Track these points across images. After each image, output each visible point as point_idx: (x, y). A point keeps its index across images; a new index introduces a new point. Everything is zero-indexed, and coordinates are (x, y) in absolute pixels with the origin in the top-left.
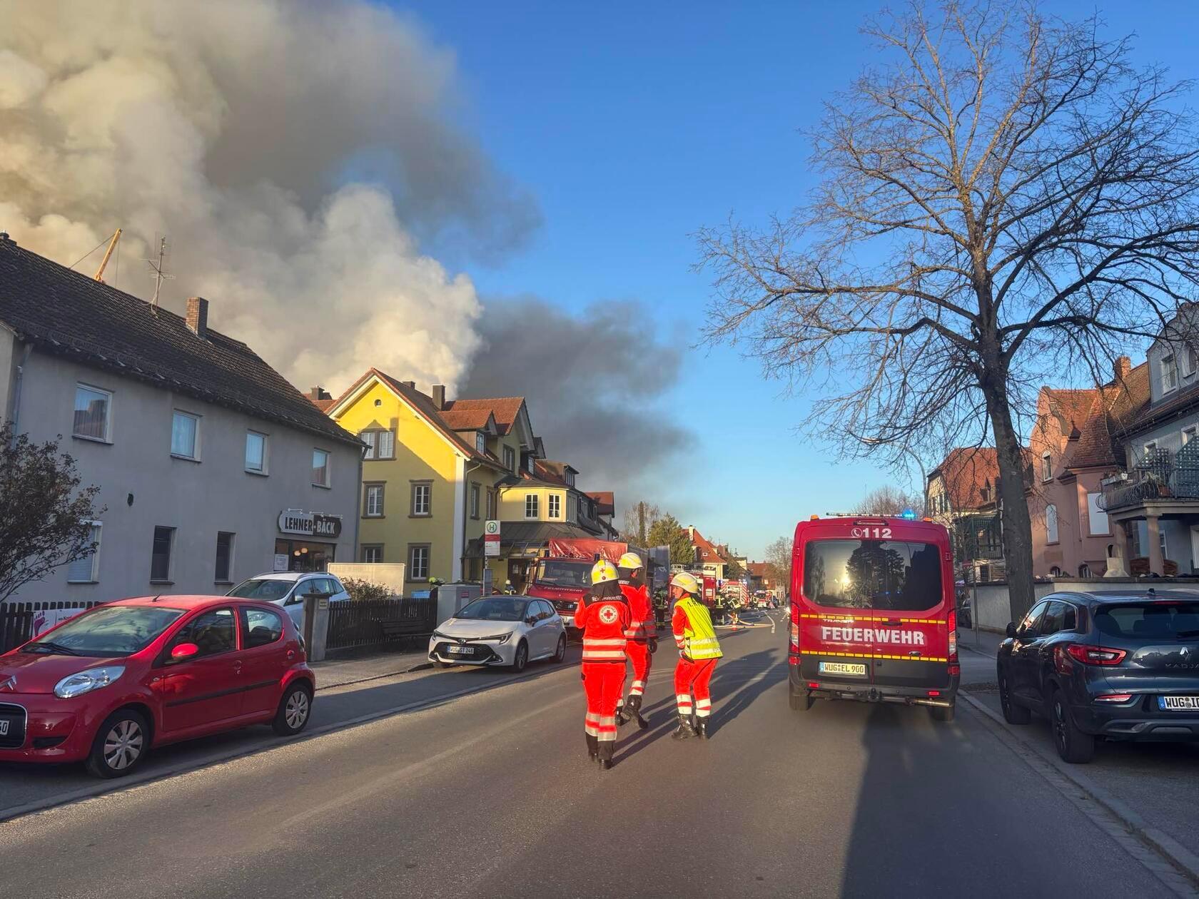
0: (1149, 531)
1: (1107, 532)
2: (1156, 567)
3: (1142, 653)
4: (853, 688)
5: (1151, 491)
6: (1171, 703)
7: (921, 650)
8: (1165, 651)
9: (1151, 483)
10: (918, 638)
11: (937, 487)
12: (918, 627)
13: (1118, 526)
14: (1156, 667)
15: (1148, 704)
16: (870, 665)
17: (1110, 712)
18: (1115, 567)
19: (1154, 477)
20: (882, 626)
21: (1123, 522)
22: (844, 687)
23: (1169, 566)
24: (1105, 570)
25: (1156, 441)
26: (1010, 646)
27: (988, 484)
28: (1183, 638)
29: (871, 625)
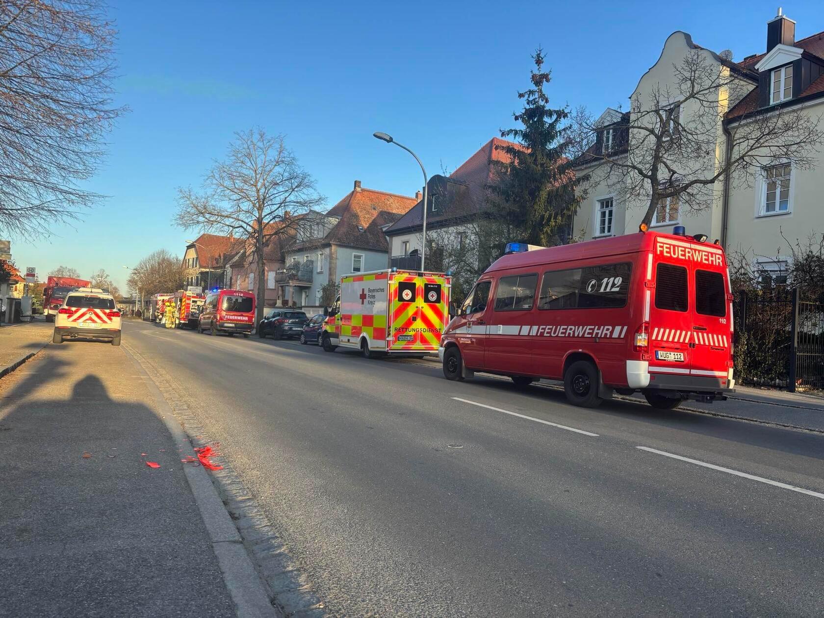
0: (290, 291)
1: (274, 288)
2: (290, 304)
3: (291, 321)
4: (231, 329)
5: (293, 277)
6: (294, 329)
7: (246, 321)
8: (294, 320)
9: (293, 274)
10: (246, 319)
11: (192, 254)
12: (247, 316)
13: (280, 288)
14: (293, 323)
15: (291, 329)
16: (235, 324)
17: (285, 330)
18: (279, 303)
19: (294, 272)
20: (240, 316)
21: (282, 287)
22: (229, 329)
23: (294, 303)
24: (276, 304)
25: (296, 257)
26: (264, 321)
27: (220, 256)
28: (297, 318)
29: (237, 315)
